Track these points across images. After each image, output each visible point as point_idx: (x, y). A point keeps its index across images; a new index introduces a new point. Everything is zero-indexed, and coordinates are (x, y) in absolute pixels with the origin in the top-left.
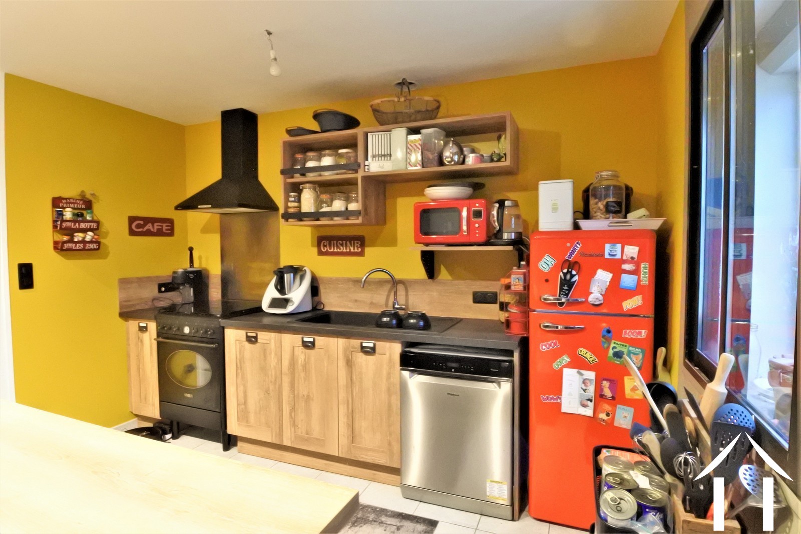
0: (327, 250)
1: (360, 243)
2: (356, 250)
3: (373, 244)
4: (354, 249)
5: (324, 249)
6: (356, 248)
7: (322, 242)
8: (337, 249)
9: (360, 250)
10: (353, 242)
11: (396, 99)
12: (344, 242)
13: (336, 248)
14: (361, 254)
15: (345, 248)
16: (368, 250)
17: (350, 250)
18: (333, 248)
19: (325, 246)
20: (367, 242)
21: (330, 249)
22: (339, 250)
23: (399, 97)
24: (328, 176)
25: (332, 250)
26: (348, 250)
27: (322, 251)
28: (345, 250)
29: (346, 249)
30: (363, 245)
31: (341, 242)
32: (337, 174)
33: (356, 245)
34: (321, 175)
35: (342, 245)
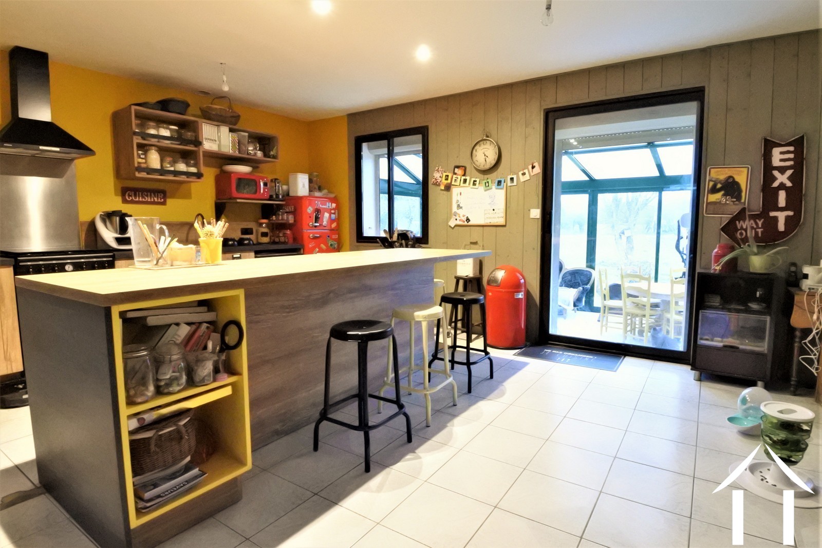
0: (132, 199)
1: (162, 195)
2: (159, 200)
3: (173, 196)
4: (158, 199)
5: (129, 198)
6: (159, 199)
7: (126, 192)
8: (142, 198)
9: (163, 200)
10: (156, 194)
11: (228, 110)
12: (149, 194)
13: (140, 198)
14: (164, 203)
15: (149, 198)
16: (169, 201)
17: (154, 200)
18: (138, 198)
19: (129, 196)
20: (168, 194)
21: (136, 198)
22: (144, 200)
23: (229, 109)
24: (167, 143)
25: (137, 199)
26: (152, 200)
27: (127, 200)
28: (149, 200)
29: (151, 199)
30: (165, 197)
31: (146, 194)
32: (172, 144)
33: (159, 196)
34: (158, 142)
35: (147, 196)
